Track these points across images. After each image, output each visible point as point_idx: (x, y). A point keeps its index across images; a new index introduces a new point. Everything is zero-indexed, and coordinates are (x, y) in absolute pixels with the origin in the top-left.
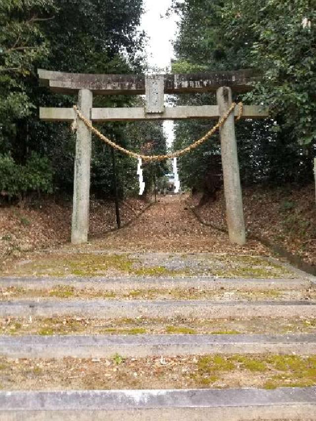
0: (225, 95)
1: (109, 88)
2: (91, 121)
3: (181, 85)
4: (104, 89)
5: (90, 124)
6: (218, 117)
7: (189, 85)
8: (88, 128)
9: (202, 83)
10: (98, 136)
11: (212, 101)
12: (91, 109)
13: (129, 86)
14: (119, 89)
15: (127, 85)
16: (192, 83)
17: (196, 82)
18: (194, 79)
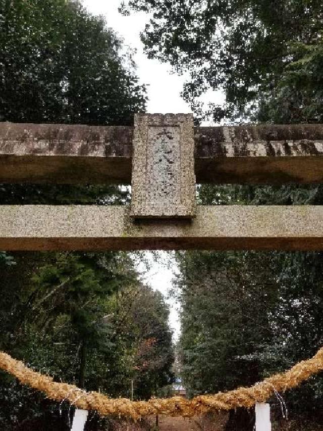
1: (21, 151)
9: (309, 148)
13: (84, 150)
14: (52, 154)
15: (78, 146)
16: (278, 146)
17: (290, 144)
18: (282, 137)
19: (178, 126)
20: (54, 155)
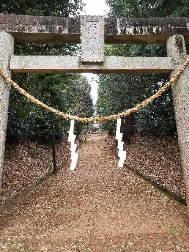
0: (179, 44)
1: (35, 31)
2: (9, 72)
3: (124, 31)
4: (27, 32)
5: (9, 79)
6: (171, 71)
7: (135, 32)
8: (6, 83)
9: (150, 30)
10: (17, 92)
11: (162, 52)
12: (10, 57)
13: (60, 30)
14: (47, 32)
15: (57, 28)
16: (138, 29)
17: (143, 28)
18: (140, 25)
19: (98, 21)
20: (48, 32)
